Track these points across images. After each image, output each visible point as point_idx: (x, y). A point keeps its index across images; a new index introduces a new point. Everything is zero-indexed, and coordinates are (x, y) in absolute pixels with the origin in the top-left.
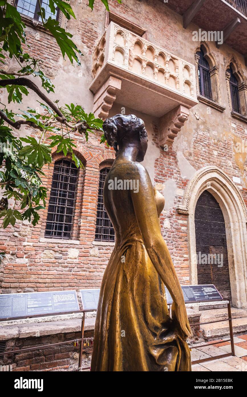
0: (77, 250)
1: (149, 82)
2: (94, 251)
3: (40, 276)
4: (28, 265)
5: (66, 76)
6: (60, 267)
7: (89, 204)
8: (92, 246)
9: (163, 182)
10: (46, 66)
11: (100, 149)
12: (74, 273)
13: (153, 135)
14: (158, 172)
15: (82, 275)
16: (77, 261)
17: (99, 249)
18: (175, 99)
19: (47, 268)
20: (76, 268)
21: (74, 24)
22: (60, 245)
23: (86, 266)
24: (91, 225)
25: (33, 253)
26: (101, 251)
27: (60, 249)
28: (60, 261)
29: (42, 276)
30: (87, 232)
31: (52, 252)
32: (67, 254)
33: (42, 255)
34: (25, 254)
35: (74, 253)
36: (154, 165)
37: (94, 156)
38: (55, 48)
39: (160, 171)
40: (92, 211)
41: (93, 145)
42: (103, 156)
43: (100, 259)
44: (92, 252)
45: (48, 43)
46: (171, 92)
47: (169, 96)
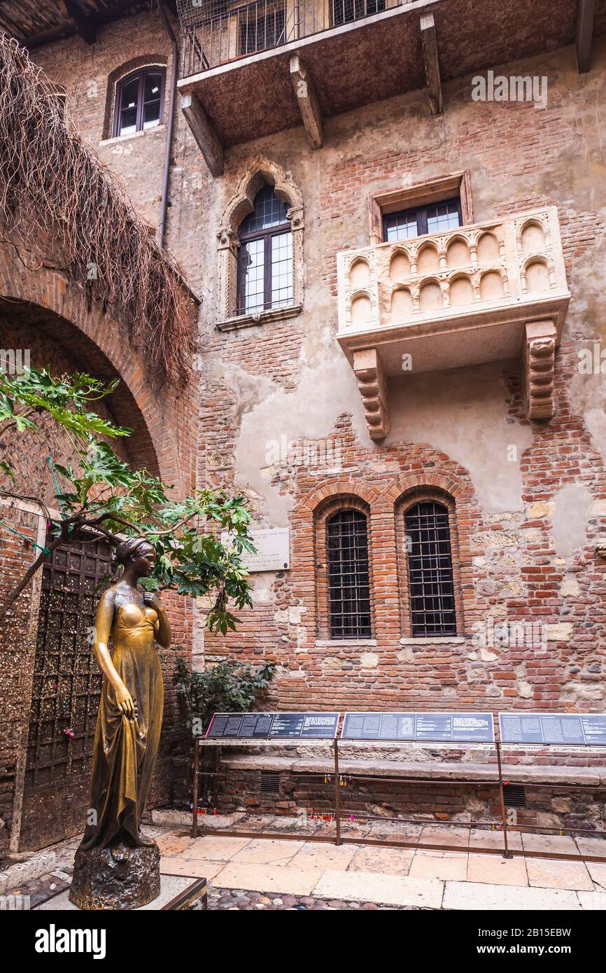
0: (374, 655)
1: (425, 324)
2: (406, 655)
3: (324, 695)
4: (306, 679)
5: (314, 373)
6: (352, 683)
7: (385, 576)
8: (401, 646)
9: (547, 497)
10: (283, 376)
11: (391, 476)
12: (374, 690)
13: (508, 401)
14: (531, 478)
15: (389, 693)
16: (377, 672)
17: (414, 652)
18: (505, 320)
19: (333, 684)
20: (377, 683)
21: (315, 271)
22: (345, 648)
23: (392, 679)
24: (394, 612)
25: (311, 662)
26: (419, 653)
27: (348, 655)
28: (350, 673)
29: (327, 695)
30: (388, 625)
31: (335, 659)
32: (359, 662)
33: (323, 665)
34: (300, 664)
35: (369, 660)
36: (519, 467)
37: (381, 492)
38: (291, 338)
39: (538, 475)
40: (391, 589)
41: (377, 474)
42: (398, 486)
43: (418, 667)
44: (401, 656)
45: (282, 335)
46: (484, 314)
47: (486, 322)
